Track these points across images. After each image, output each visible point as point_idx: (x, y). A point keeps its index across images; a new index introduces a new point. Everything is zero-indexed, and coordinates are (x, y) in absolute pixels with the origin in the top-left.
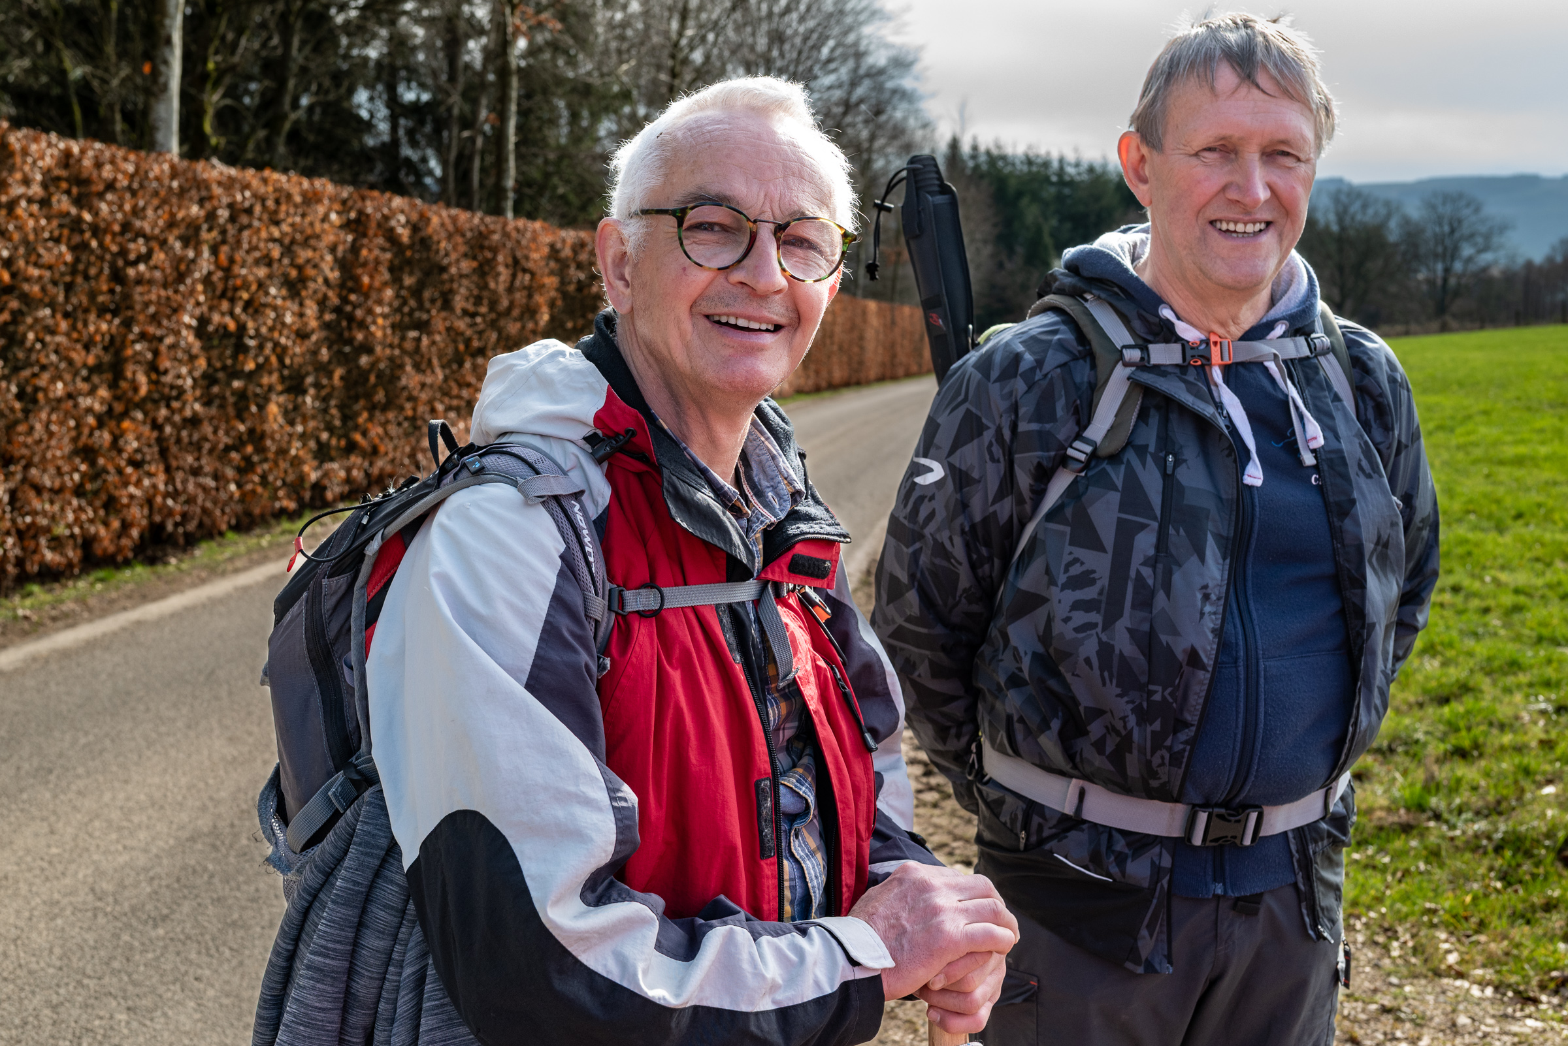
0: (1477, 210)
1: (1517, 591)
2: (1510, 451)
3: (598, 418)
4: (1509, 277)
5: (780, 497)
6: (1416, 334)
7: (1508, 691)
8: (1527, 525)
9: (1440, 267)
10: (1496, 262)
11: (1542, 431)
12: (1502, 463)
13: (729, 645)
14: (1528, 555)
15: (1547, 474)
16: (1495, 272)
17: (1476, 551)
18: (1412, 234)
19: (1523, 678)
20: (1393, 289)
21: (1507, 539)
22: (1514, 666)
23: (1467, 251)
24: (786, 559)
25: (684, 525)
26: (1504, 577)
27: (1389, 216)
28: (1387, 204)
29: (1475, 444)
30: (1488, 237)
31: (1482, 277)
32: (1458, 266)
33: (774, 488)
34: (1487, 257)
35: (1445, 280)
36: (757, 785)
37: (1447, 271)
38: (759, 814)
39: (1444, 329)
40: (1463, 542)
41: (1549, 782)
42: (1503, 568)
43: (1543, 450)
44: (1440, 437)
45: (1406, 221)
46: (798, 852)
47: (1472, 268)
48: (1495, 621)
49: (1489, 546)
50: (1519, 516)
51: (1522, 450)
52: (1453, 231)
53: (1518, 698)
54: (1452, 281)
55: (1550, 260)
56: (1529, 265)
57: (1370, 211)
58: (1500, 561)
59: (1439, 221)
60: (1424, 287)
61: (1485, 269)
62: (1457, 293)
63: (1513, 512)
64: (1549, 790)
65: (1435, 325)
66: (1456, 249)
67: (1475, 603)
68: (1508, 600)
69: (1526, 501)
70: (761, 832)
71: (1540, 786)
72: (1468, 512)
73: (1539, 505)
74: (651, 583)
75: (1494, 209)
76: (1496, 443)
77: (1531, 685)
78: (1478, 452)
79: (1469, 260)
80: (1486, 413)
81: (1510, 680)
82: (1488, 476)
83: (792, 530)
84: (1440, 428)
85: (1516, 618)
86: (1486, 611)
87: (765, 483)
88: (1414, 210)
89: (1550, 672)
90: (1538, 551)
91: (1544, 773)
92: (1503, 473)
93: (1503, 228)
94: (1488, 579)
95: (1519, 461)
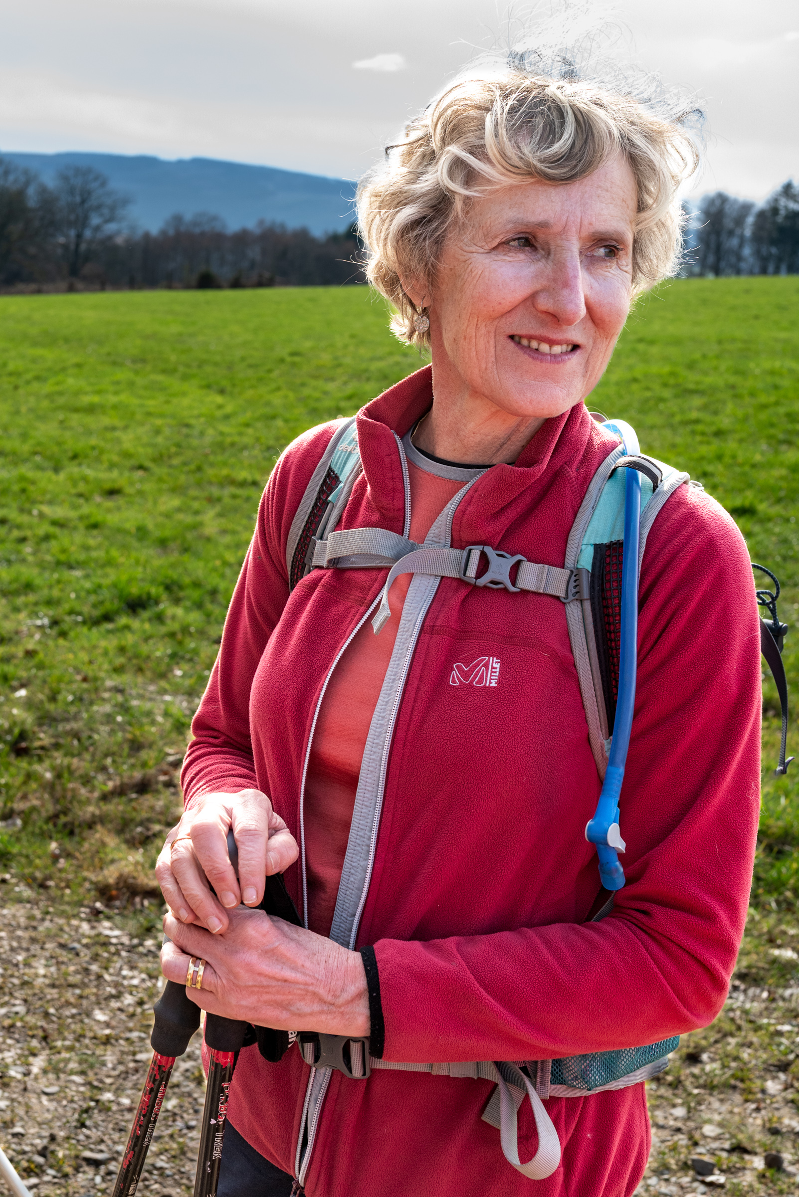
0: (103, 184)
4: (131, 247)
6: (48, 292)
9: (73, 233)
10: (118, 232)
15: (106, 421)
16: (119, 240)
17: (31, 488)
18: (48, 201)
19: (31, 598)
20: (32, 250)
21: (62, 476)
22: (28, 587)
23: (95, 220)
26: (46, 509)
27: (27, 184)
28: (26, 172)
29: (61, 393)
30: (113, 209)
31: (108, 245)
32: (88, 234)
34: (111, 227)
35: (78, 245)
37: (79, 236)
39: (71, 289)
40: (22, 479)
41: (23, 686)
42: (51, 503)
43: (113, 399)
44: (35, 386)
45: (43, 190)
47: (99, 236)
52: (83, 202)
54: (83, 247)
55: (164, 233)
56: (147, 236)
57: (11, 178)
59: (72, 191)
60: (60, 251)
61: (110, 238)
62: (88, 257)
64: (22, 693)
65: (64, 285)
66: (86, 218)
71: (14, 689)
72: (35, 453)
73: (93, 448)
75: (118, 184)
76: (78, 393)
77: (36, 604)
78: (61, 401)
79: (97, 228)
80: (79, 366)
81: (20, 600)
82: (61, 422)
84: (38, 378)
88: (50, 180)
89: (56, 593)
93: (125, 202)
94: (35, 512)
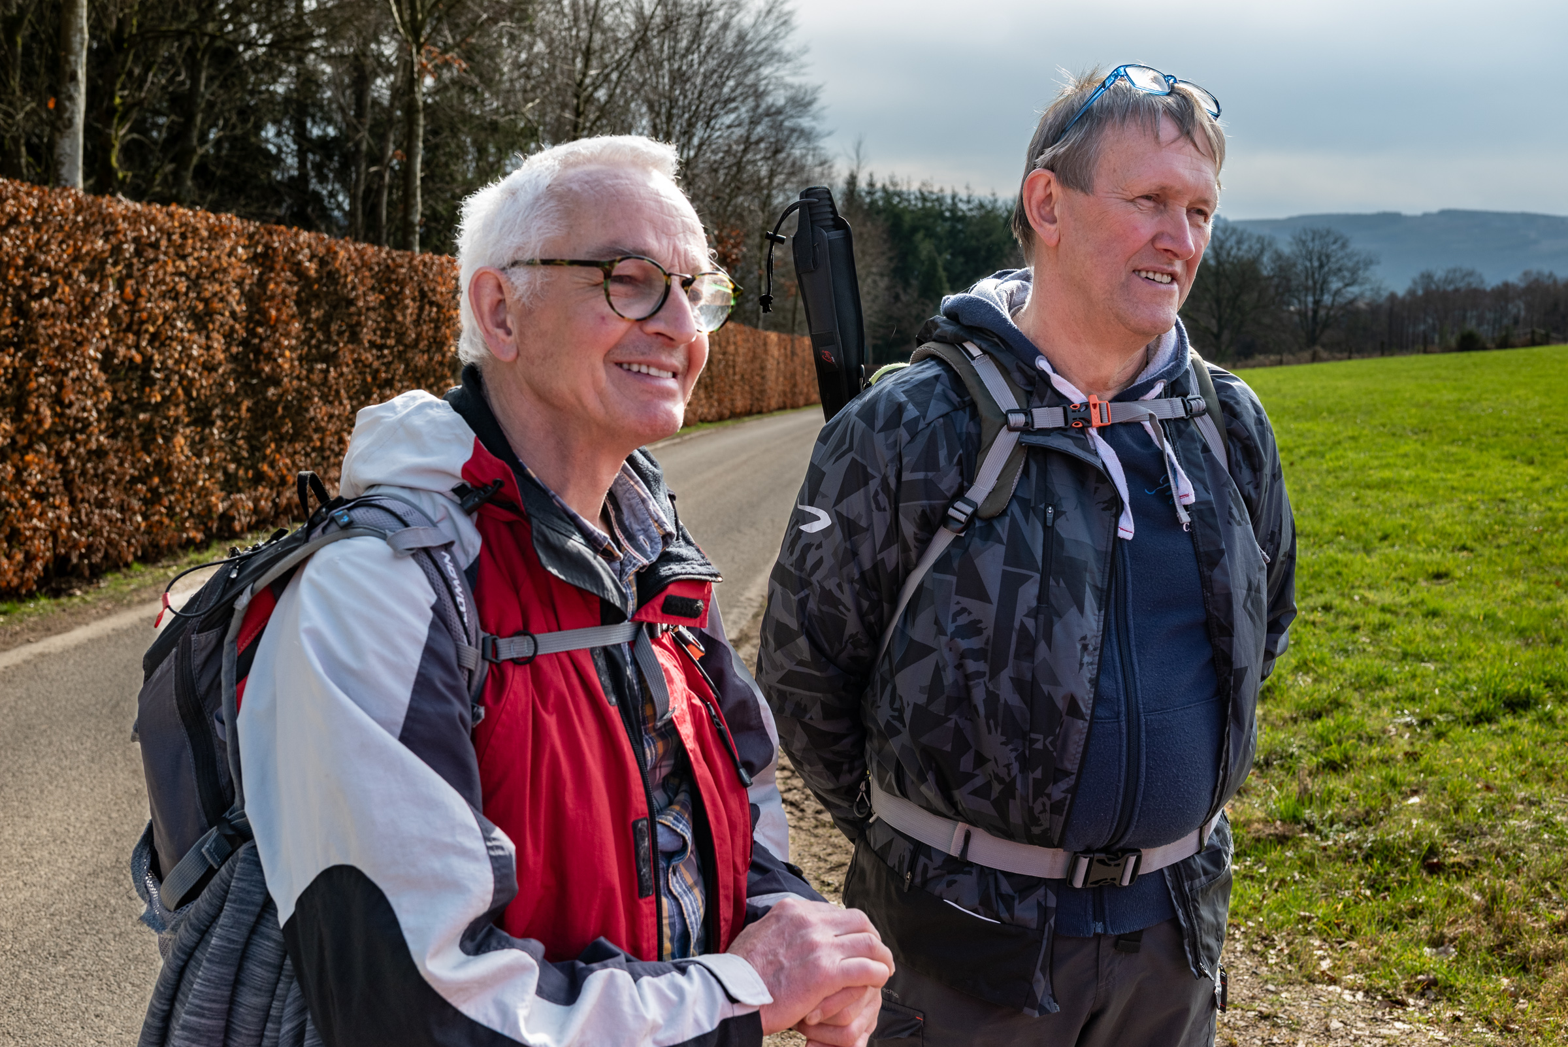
0: (1344, 246)
1: (1383, 610)
2: (1377, 475)
3: (467, 470)
4: (1374, 309)
5: (651, 540)
6: (1288, 363)
7: (1376, 705)
8: (1393, 546)
9: (1310, 299)
10: (1362, 295)
11: (1406, 455)
12: (1369, 487)
13: (604, 687)
14: (1394, 575)
15: (1410, 498)
16: (1361, 304)
17: (1345, 571)
18: (1284, 268)
19: (1390, 693)
20: (1267, 320)
21: (1375, 559)
22: (1381, 681)
23: (1335, 285)
24: (661, 599)
25: (554, 572)
26: (1371, 595)
27: (1262, 251)
28: (1260, 239)
29: (1346, 469)
30: (1354, 272)
31: (1350, 309)
32: (1327, 299)
33: (646, 531)
34: (1354, 290)
35: (1315, 312)
36: (635, 825)
37: (1317, 303)
38: (637, 854)
39: (1315, 359)
40: (1334, 562)
41: (1415, 793)
42: (1370, 587)
43: (1407, 474)
44: (1312, 462)
45: (1279, 256)
46: (676, 888)
47: (1340, 300)
48: (1363, 638)
49: (1357, 566)
50: (1385, 538)
51: (1387, 474)
52: (1321, 266)
53: (1385, 712)
54: (1322, 313)
55: (1412, 292)
56: (1393, 296)
57: (1245, 247)
58: (1368, 581)
59: (1309, 256)
60: (1296, 318)
61: (1352, 302)
62: (1326, 325)
63: (1379, 534)
64: (1415, 800)
65: (1307, 354)
66: (1325, 282)
67: (1345, 621)
68: (1375, 617)
69: (1391, 523)
70: (639, 871)
71: (1406, 796)
72: (1338, 534)
73: (1404, 527)
74: (525, 630)
75: (1360, 245)
76: (1363, 468)
77: (1397, 699)
78: (1347, 476)
79: (1337, 292)
80: (1353, 438)
81: (1378, 695)
82: (1356, 499)
83: (664, 571)
84: (1311, 453)
85: (1383, 635)
86: (1355, 628)
87: (636, 527)
88: (1285, 246)
89: (1414, 687)
90: (1403, 571)
91: (1409, 784)
92: (1370, 496)
93: (1368, 263)
94: (1357, 598)
95: (1385, 485)
